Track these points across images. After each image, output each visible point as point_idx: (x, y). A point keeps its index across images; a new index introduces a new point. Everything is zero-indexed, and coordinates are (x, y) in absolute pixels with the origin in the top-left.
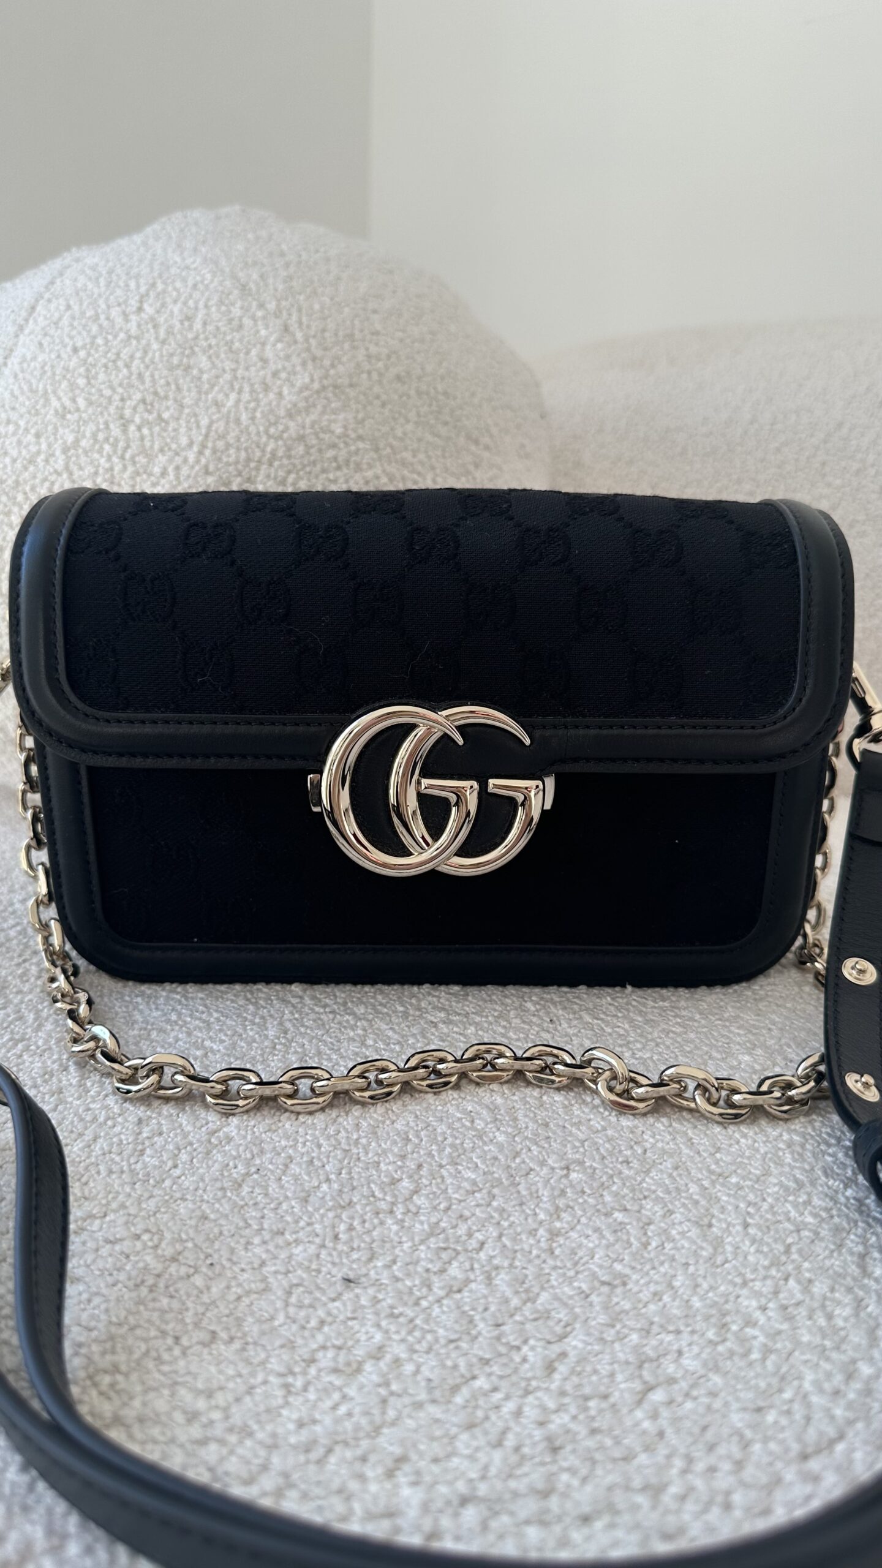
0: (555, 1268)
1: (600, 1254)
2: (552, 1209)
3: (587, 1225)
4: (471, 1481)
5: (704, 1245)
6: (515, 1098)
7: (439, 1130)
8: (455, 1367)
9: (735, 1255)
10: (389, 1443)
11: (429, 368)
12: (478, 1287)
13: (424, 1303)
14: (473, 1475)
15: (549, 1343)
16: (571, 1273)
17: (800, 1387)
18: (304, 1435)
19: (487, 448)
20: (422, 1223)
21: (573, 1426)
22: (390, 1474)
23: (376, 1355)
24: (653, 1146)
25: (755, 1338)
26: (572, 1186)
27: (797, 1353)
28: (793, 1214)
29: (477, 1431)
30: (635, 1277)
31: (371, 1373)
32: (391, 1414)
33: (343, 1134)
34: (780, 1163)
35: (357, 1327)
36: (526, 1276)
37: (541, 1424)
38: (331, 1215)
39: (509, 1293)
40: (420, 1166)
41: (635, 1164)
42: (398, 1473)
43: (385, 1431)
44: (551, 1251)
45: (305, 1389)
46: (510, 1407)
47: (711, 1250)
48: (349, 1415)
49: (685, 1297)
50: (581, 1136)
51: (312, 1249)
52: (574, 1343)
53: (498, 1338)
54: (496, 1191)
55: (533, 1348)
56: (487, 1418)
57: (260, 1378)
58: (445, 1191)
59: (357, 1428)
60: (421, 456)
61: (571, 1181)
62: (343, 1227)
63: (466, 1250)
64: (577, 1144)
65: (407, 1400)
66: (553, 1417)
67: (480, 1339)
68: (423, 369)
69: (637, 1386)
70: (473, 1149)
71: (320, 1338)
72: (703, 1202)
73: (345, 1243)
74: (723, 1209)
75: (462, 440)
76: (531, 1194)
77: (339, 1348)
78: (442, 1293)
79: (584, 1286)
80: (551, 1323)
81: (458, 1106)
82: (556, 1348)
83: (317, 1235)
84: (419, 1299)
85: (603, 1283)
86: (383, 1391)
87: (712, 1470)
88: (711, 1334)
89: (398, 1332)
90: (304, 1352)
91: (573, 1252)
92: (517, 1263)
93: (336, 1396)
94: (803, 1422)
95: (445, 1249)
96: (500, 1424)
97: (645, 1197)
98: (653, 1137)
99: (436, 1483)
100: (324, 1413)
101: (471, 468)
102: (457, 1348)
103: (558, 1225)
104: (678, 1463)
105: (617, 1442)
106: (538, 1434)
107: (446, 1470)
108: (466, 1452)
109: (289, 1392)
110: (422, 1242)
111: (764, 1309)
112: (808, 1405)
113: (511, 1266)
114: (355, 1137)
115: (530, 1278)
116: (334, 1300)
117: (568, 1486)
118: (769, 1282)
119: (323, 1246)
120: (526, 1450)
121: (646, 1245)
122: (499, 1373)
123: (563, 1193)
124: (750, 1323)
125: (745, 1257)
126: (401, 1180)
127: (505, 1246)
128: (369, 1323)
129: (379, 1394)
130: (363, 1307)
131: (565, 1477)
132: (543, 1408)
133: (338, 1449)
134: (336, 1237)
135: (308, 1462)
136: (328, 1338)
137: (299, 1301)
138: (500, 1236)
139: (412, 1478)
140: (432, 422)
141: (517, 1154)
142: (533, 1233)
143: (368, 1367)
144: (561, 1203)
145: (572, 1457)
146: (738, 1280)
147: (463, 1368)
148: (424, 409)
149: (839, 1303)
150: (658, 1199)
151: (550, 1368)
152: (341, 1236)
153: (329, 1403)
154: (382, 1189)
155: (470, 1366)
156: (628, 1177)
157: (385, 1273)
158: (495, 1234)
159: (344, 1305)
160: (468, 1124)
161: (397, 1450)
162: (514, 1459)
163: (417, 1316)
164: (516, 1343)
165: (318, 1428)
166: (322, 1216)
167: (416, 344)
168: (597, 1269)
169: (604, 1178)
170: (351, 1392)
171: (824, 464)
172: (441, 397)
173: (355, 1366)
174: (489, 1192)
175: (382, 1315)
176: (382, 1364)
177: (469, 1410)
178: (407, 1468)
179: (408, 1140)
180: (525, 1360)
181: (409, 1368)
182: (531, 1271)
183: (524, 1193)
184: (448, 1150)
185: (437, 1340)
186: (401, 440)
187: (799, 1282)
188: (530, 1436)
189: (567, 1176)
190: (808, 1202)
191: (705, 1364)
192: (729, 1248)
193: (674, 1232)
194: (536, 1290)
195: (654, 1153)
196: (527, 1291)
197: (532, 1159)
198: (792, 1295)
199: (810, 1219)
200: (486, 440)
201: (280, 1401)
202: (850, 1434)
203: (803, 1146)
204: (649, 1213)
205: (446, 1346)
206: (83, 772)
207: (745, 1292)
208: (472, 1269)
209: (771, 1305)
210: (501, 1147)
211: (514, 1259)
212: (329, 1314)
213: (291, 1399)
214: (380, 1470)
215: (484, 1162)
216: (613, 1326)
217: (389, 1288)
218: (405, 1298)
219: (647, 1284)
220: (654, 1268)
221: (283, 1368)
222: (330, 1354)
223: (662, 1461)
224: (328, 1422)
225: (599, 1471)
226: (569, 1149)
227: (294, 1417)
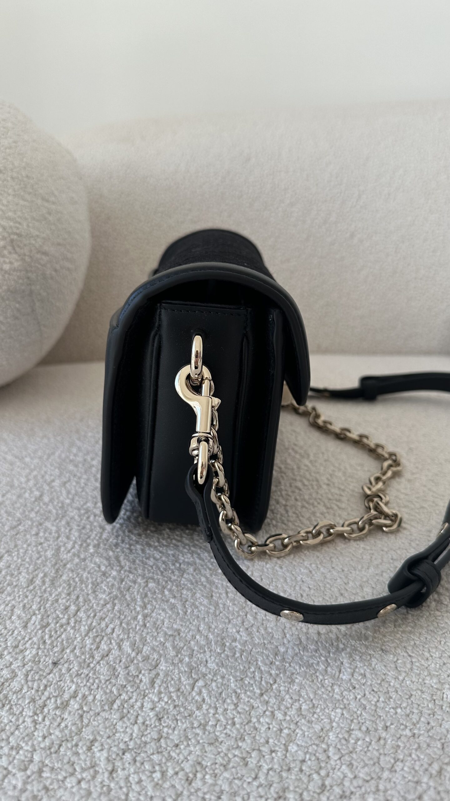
0: (148, 633)
1: (166, 621)
2: (142, 605)
3: (159, 609)
4: (126, 742)
5: (211, 607)
6: (118, 550)
7: (84, 576)
8: (111, 692)
9: (224, 608)
10: (87, 734)
11: (16, 163)
12: (115, 652)
13: (92, 665)
14: (127, 739)
15: (150, 670)
16: (156, 634)
17: (257, 664)
18: (47, 742)
19: (54, 203)
20: (85, 626)
21: (166, 707)
22: (89, 749)
23: (74, 696)
24: (184, 561)
25: (236, 646)
26: (150, 590)
27: (254, 649)
29: (125, 719)
30: (183, 630)
31: (74, 705)
32: (86, 721)
35: (63, 685)
36: (136, 641)
37: (152, 709)
38: (40, 632)
39: (130, 651)
40: (78, 597)
41: (177, 573)
42: (93, 747)
43: (84, 730)
44: (145, 625)
45: (44, 720)
46: (139, 704)
47: (213, 609)
48: (66, 726)
49: (205, 634)
50: (151, 564)
51: (34, 652)
52: (161, 668)
53: (128, 674)
54: (116, 601)
55: (144, 675)
56: (129, 712)
57: (21, 721)
58: (92, 607)
59: (71, 732)
61: (149, 588)
62: (47, 637)
63: (107, 635)
64: (150, 568)
65: (92, 713)
66: (157, 705)
67: (120, 676)
68: (13, 164)
69: (191, 681)
70: (102, 582)
71: (46, 694)
72: (208, 586)
73: (49, 645)
74: (217, 587)
75: (39, 202)
76: (132, 599)
77: (56, 697)
78: (99, 659)
79: (162, 640)
80: (150, 661)
81: (91, 561)
82: (154, 672)
83: (35, 644)
84: (89, 664)
85: (170, 636)
86: (80, 712)
87: (226, 710)
88: (218, 650)
89: (82, 682)
90: (40, 702)
91: (155, 623)
92: (131, 635)
93: (59, 720)
94: (260, 680)
95: (97, 636)
96: (135, 713)
97: (183, 588)
98: (183, 557)
99: (111, 747)
100: (55, 729)
101: (47, 215)
102: (110, 683)
103: (146, 611)
104: (212, 711)
105: (186, 709)
106: (152, 714)
107: (114, 741)
108: (122, 730)
109: (36, 723)
110: (86, 636)
111: (238, 632)
112: (261, 672)
113: (128, 637)
114: (44, 588)
115: (138, 641)
116: (49, 674)
117: (168, 733)
118: (239, 618)
119: (39, 648)
120: (148, 722)
121: (185, 613)
122: (131, 690)
123: (146, 595)
124: (235, 640)
125: (228, 609)
126: (69, 606)
127: (124, 628)
128: (68, 682)
129: (79, 714)
130: (64, 674)
131: (165, 730)
132: (153, 702)
133: (64, 744)
134: (44, 642)
135: (51, 753)
136: (50, 693)
137: (32, 678)
138: (121, 624)
139: (100, 748)
140: (22, 194)
141: (122, 580)
142: (135, 618)
143: (72, 702)
144: (146, 600)
145: (167, 721)
146: (227, 621)
147: (115, 692)
148: (17, 187)
150: (188, 589)
151: (153, 683)
152: (47, 641)
153: (56, 724)
154: (62, 613)
155: (118, 690)
156: (175, 580)
157: (72, 656)
158: (119, 623)
159: (55, 674)
160: (97, 569)
161: (91, 738)
162: (143, 728)
163: (90, 672)
164: (137, 674)
165: (53, 737)
166: (36, 633)
167: (8, 150)
168: (166, 630)
169: (164, 583)
170: (66, 716)
172: (25, 179)
173: (65, 704)
174: (113, 602)
175: (74, 676)
176: (78, 699)
177: (120, 711)
178: (96, 744)
179: (70, 584)
180: (141, 681)
181: (90, 698)
182: (137, 638)
183: (129, 599)
184: (90, 586)
185: (100, 682)
186: (7, 206)
187: (252, 616)
188: (148, 715)
189: (147, 586)
191: (217, 664)
192: (221, 606)
193: (197, 603)
194: (141, 646)
195: (184, 565)
196: (138, 648)
197: (130, 581)
200: (53, 199)
201: (32, 729)
202: (278, 680)
204: (185, 596)
205: (105, 683)
207: (230, 626)
208: (111, 643)
209: (241, 630)
210: (114, 578)
211: (129, 633)
212: (48, 681)
213: (37, 727)
214: (85, 748)
215: (108, 588)
216: (177, 656)
217: (74, 662)
218: (82, 665)
219: (189, 632)
220: (190, 623)
221: (31, 714)
222: (53, 700)
223: (205, 712)
224: (57, 733)
225: (179, 724)
226: (146, 572)
227: (41, 734)
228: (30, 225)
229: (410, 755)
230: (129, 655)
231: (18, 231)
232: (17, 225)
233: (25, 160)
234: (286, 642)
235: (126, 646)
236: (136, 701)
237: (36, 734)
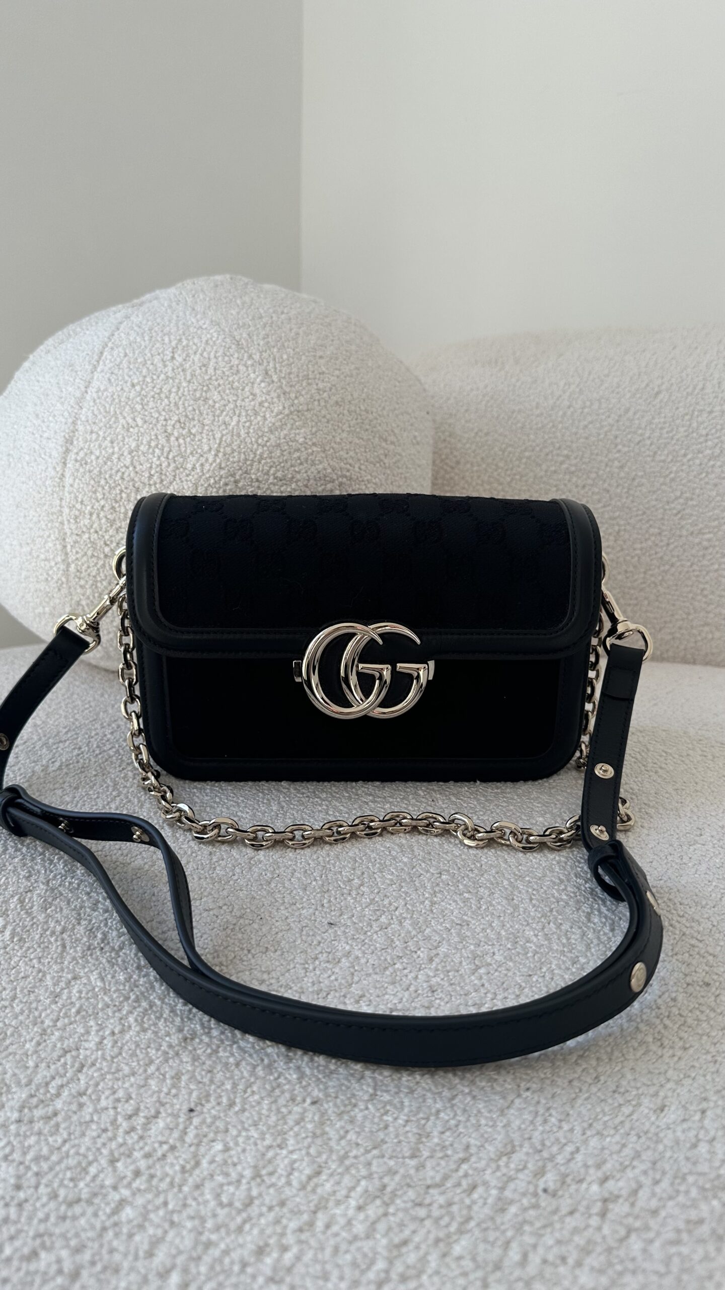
0: (433, 918)
1: (456, 912)
2: (432, 892)
3: (450, 899)
5: (509, 908)
6: (413, 840)
7: (372, 856)
8: (386, 960)
9: (524, 912)
11: (356, 395)
12: (395, 926)
13: (369, 934)
15: (431, 949)
16: (442, 920)
19: (392, 443)
20: (366, 899)
21: (442, 982)
23: (347, 955)
24: (486, 862)
25: (531, 947)
26: (442, 881)
27: (550, 954)
28: (556, 894)
29: (397, 985)
30: (473, 922)
31: (345, 962)
32: (356, 979)
33: (321, 858)
34: (552, 871)
35: (337, 944)
36: (419, 921)
37: (426, 982)
38: (319, 895)
39: (410, 929)
40: (363, 873)
41: (476, 871)
44: (432, 911)
45: (314, 970)
46: (413, 975)
47: (512, 910)
48: (336, 980)
49: (498, 930)
50: (448, 859)
51: (311, 911)
52: (443, 949)
53: (406, 948)
54: (403, 884)
55: (423, 952)
56: (401, 980)
57: (292, 966)
58: (377, 884)
59: (340, 984)
60: (352, 453)
61: (442, 879)
62: (325, 901)
63: (389, 911)
64: (446, 862)
65: (363, 973)
66: (432, 979)
67: (397, 948)
68: (352, 395)
69: (473, 967)
70: (391, 865)
71: (319, 949)
72: (510, 889)
73: (327, 908)
74: (520, 892)
75: (376, 441)
76: (421, 885)
77: (329, 953)
78: (378, 929)
79: (448, 926)
80: (431, 941)
82: (434, 952)
83: (313, 905)
84: (366, 931)
85: (457, 924)
86: (352, 970)
89: (357, 946)
90: (312, 955)
91: (443, 911)
92: (414, 916)
93: (329, 972)
95: (379, 910)
96: (408, 982)
97: (480, 887)
98: (487, 859)
100: (325, 979)
101: (382, 457)
102: (386, 952)
103: (435, 899)
104: (490, 996)
105: (462, 988)
106: (425, 985)
109: (307, 971)
110: (366, 907)
111: (536, 936)
113: (411, 917)
114: (327, 859)
115: (421, 922)
116: (324, 932)
118: (540, 924)
119: (316, 909)
120: (419, 992)
121: (479, 908)
122: (407, 962)
123: (438, 885)
124: (529, 941)
125: (529, 913)
126: (353, 879)
127: (408, 909)
128: (343, 942)
129: (350, 971)
130: (339, 935)
132: (428, 976)
133: (332, 993)
134: (323, 905)
136: (323, 948)
137: (307, 934)
138: (406, 904)
140: (358, 430)
141: (414, 867)
142: (422, 903)
143: (343, 960)
144: (437, 889)
146: (525, 923)
147: (390, 961)
148: (353, 422)
149: (574, 933)
150: (487, 888)
151: (431, 960)
152: (325, 905)
153: (326, 975)
154: (344, 884)
155: (392, 959)
156: (472, 877)
157: (349, 921)
158: (403, 903)
159: (330, 934)
160: (388, 853)
161: (360, 993)
162: (414, 995)
163: (366, 939)
164: (415, 950)
166: (315, 896)
168: (454, 919)
169: (460, 878)
170: (337, 970)
171: (616, 437)
172: (363, 413)
173: (337, 960)
174: (400, 885)
175: (349, 939)
176: (350, 959)
177: (393, 977)
178: (364, 999)
179: (356, 861)
180: (419, 957)
181: (363, 960)
182: (421, 919)
183: (418, 885)
184: (378, 865)
185: (376, 949)
186: (339, 443)
187: (555, 924)
188: (422, 986)
189: (440, 877)
190: (565, 889)
191: (505, 958)
192: (521, 909)
193: (494, 902)
194: (424, 927)
195: (486, 866)
196: (420, 928)
197: (422, 869)
198: (551, 929)
199: (564, 897)
200: (392, 438)
201: (303, 975)
203: (566, 863)
204: (482, 894)
205: (380, 951)
206: (164, 660)
207: (528, 928)
208: (392, 919)
209: (540, 934)
210: (405, 864)
212: (323, 938)
214: (352, 1000)
215: (397, 871)
216: (462, 943)
217: (351, 927)
218: (360, 931)
219: (479, 925)
220: (483, 918)
221: (302, 962)
222: (325, 955)
223: (483, 995)
224: (326, 982)
225: (453, 999)
226: (441, 864)
227: (311, 980)
228: (363, 467)
229: (704, 1076)
230: (410, 932)
231: (348, 474)
232: (348, 466)
233: (365, 390)
234: (589, 954)
235: (407, 924)
236: (411, 972)
237: (305, 979)
